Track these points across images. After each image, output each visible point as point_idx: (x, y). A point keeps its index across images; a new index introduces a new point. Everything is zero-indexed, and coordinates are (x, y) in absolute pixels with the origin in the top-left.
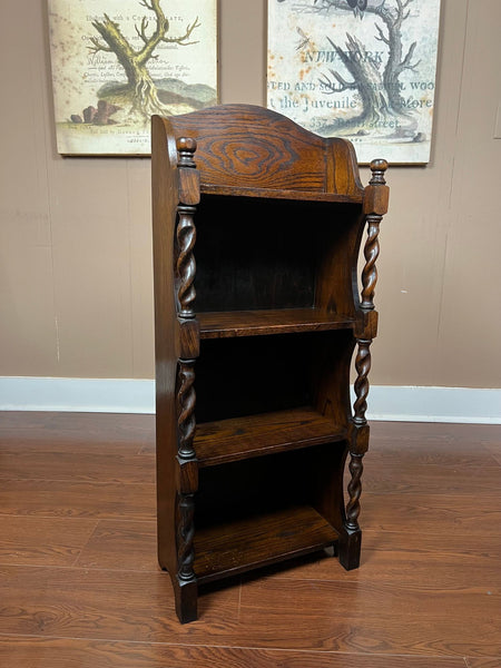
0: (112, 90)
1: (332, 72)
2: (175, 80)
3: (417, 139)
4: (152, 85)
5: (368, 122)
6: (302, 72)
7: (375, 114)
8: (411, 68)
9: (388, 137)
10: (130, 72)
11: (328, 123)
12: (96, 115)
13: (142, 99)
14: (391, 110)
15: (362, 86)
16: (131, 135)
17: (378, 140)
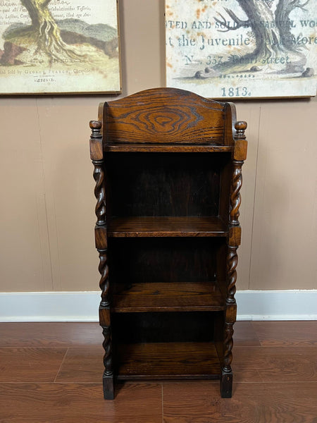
0: (17, 32)
1: (227, 11)
2: (76, 21)
3: (306, 74)
4: (55, 26)
5: (261, 59)
6: (198, 11)
7: (267, 50)
8: (301, 7)
9: (279, 73)
10: (34, 14)
11: (223, 60)
12: (2, 56)
13: (46, 40)
14: (282, 47)
15: (255, 23)
16: (38, 74)
17: (270, 76)
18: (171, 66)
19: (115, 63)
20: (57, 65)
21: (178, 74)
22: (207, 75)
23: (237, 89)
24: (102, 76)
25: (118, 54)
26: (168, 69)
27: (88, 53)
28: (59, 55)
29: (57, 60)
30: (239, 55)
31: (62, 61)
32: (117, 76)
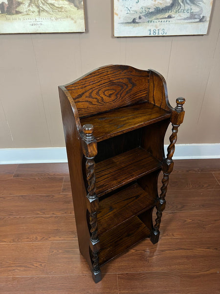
3: (202, 20)
5: (174, 9)
7: (179, 4)
9: (185, 19)
11: (150, 11)
12: (7, 8)
14: (188, 2)
16: (31, 21)
17: (179, 21)
18: (117, 15)
19: (81, 12)
20: (43, 14)
21: (122, 20)
22: (140, 21)
23: (159, 30)
24: (73, 21)
25: (83, 7)
26: (115, 16)
27: (63, 6)
28: (44, 7)
29: (44, 10)
30: (161, 7)
31: (47, 11)
32: (83, 22)
